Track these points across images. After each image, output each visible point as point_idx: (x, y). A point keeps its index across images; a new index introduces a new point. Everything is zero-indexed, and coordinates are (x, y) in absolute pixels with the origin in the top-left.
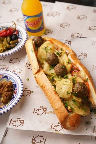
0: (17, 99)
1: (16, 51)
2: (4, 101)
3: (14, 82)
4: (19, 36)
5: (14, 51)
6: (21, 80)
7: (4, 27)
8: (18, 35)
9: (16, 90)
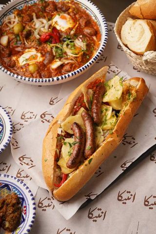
0: (30, 223)
2: (11, 227)
3: (19, 195)
6: (30, 191)
9: (25, 207)
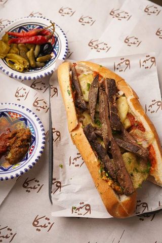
1: (41, 76)
4: (54, 47)
5: (39, 76)
7: (37, 25)
8: (53, 45)
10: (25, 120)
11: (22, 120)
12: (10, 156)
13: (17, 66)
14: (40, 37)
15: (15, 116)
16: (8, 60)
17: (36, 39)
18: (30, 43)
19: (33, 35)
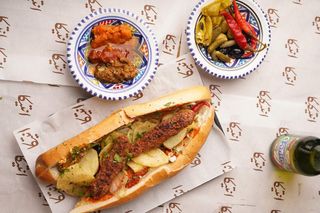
1: (201, 65)
4: (241, 59)
5: (200, 63)
8: (243, 57)
10: (146, 63)
11: (144, 59)
12: (101, 69)
13: (200, 34)
14: (245, 41)
15: (144, 51)
16: (203, 21)
17: (240, 37)
18: (233, 33)
19: (244, 32)
